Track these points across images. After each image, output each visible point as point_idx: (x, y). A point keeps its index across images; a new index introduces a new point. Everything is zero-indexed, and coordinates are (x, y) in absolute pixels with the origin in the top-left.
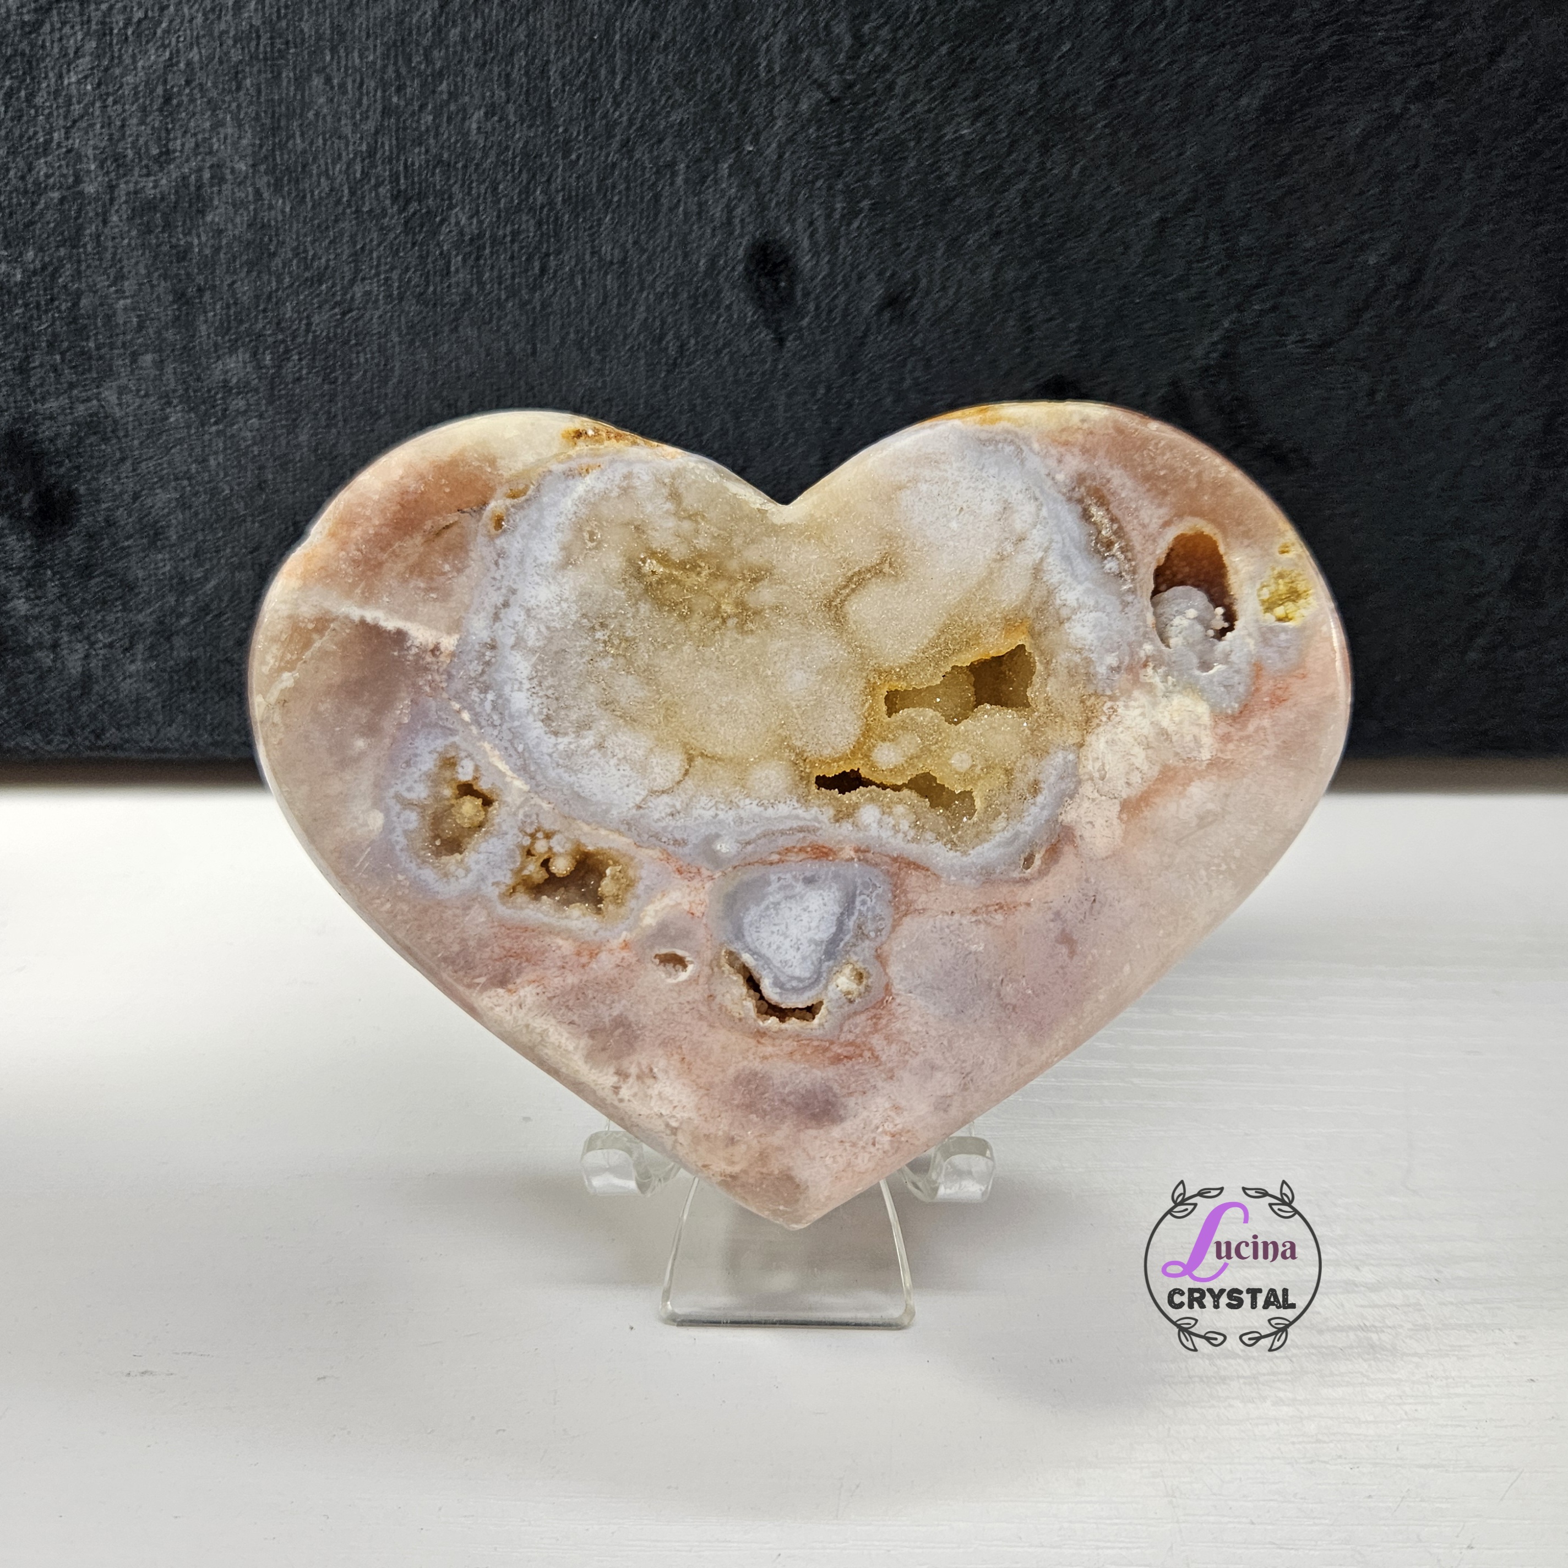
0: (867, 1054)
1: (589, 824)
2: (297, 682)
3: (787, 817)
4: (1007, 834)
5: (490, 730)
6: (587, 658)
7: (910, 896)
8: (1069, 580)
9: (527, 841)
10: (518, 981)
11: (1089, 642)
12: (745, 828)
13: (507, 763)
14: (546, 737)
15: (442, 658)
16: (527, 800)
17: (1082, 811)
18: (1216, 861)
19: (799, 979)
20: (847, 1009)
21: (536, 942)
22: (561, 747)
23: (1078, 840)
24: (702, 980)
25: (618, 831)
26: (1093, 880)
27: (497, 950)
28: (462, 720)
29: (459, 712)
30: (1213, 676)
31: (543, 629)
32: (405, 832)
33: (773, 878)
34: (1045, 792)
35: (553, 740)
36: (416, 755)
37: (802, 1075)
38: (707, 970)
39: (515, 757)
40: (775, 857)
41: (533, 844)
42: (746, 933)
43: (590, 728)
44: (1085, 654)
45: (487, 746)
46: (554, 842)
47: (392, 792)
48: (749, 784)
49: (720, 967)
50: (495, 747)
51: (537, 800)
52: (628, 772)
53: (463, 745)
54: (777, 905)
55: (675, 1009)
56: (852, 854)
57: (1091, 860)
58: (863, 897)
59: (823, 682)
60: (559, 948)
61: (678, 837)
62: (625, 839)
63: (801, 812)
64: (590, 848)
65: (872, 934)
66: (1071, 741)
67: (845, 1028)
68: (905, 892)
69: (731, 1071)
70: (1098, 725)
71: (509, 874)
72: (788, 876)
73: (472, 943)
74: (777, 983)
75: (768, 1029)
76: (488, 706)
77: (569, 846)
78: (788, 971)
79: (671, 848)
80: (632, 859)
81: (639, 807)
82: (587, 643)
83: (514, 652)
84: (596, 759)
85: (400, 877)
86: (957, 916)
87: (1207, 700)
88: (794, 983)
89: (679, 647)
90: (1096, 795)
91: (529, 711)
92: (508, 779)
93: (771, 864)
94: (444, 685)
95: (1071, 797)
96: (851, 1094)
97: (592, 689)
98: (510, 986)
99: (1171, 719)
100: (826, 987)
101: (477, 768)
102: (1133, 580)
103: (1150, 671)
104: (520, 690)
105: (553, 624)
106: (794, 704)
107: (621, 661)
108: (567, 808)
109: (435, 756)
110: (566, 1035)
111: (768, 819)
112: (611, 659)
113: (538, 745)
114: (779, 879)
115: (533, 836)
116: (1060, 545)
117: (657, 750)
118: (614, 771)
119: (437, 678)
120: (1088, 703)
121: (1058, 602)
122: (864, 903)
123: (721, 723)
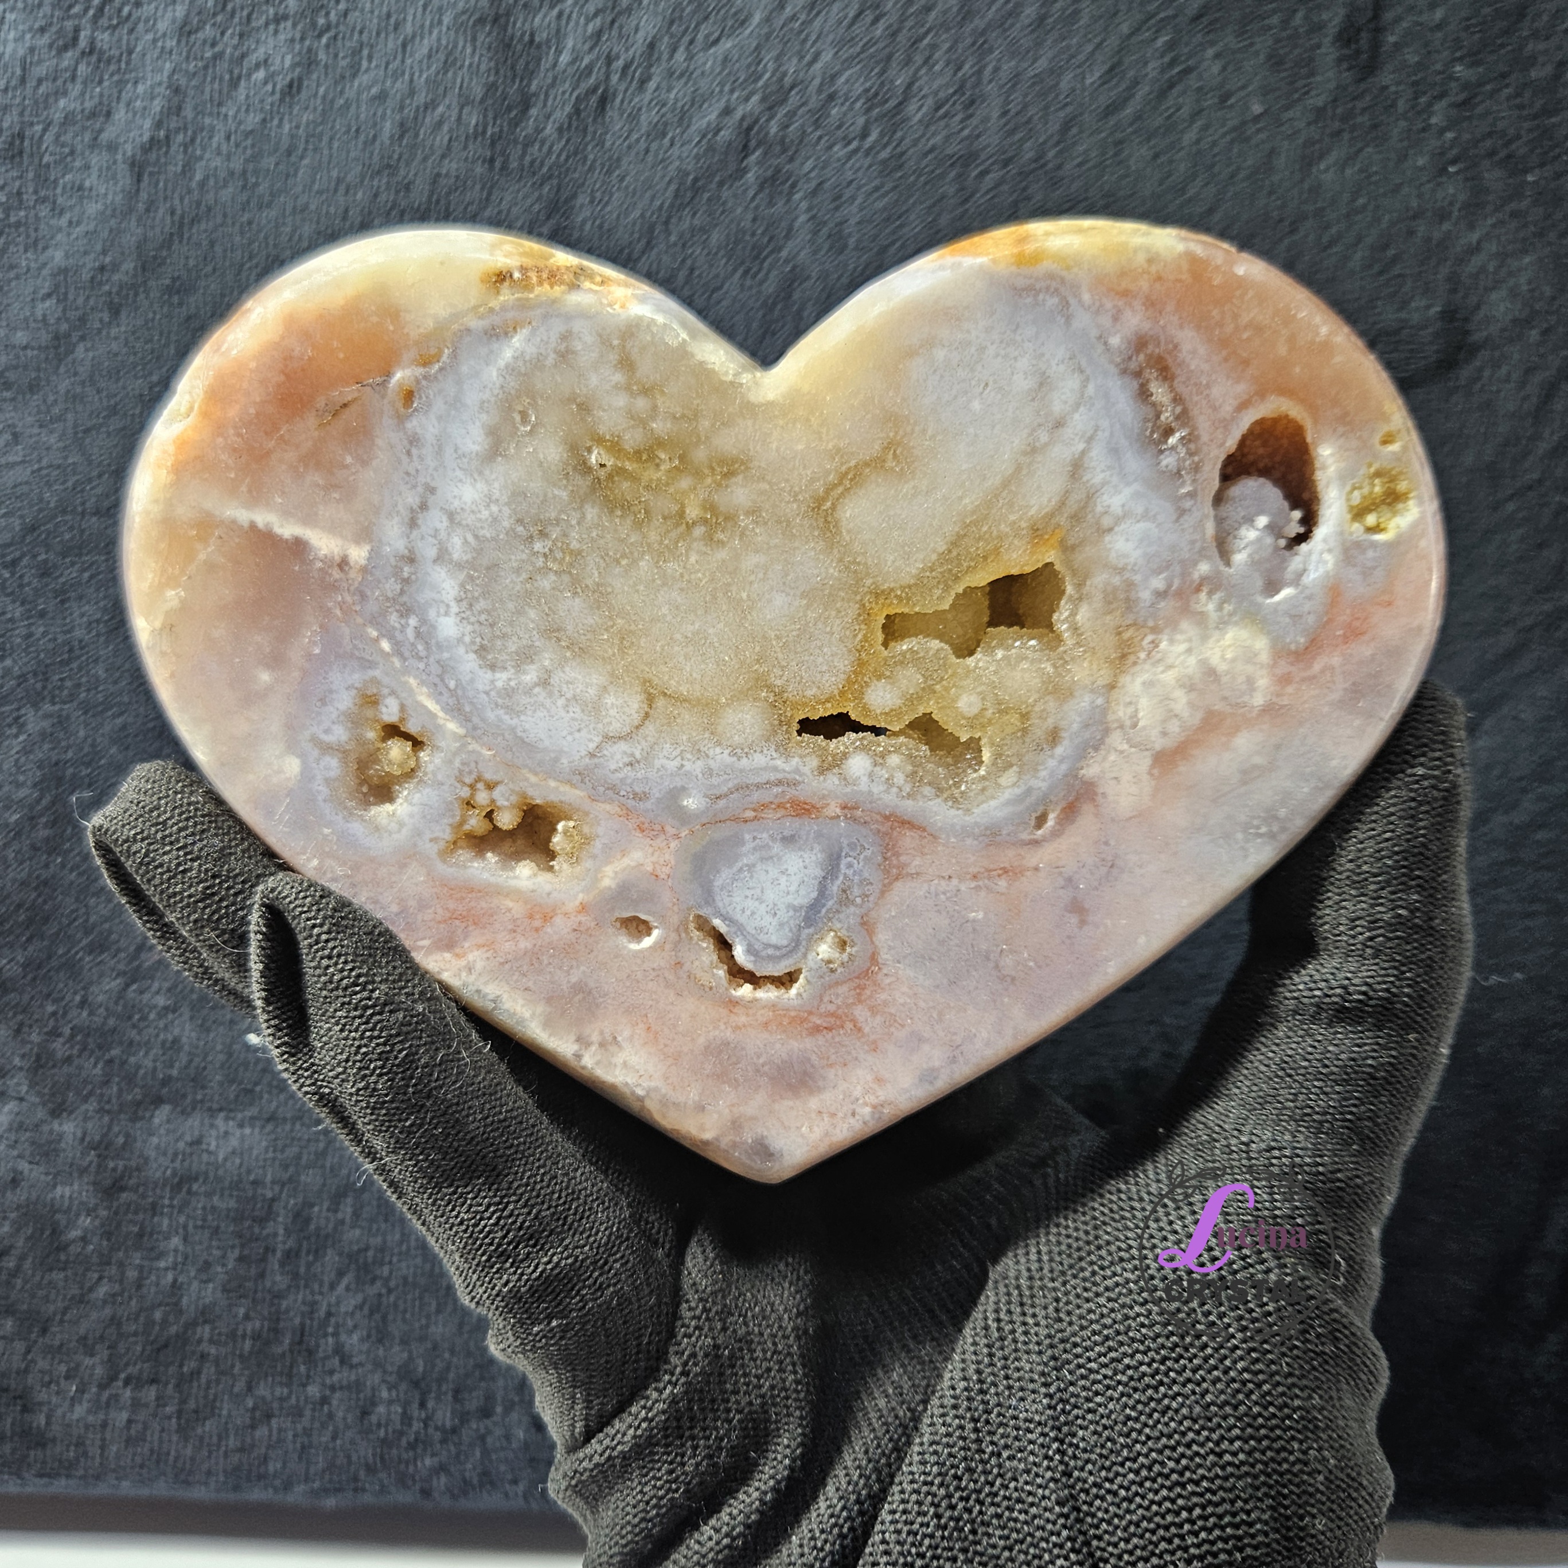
0: (849, 1025)
1: (536, 774)
2: (183, 601)
3: (765, 769)
4: (1017, 791)
5: (412, 662)
6: (524, 576)
7: (903, 858)
8: (1115, 480)
9: (465, 792)
10: (467, 945)
11: (1132, 560)
12: (715, 781)
13: (438, 702)
14: (481, 673)
15: (352, 574)
16: (464, 745)
17: (1107, 765)
18: (1255, 822)
19: (777, 947)
20: (828, 979)
21: (483, 904)
22: (499, 684)
23: (1099, 798)
24: (667, 947)
25: (569, 782)
26: (1112, 843)
27: (440, 911)
28: (382, 651)
29: (377, 640)
30: (1279, 603)
31: (470, 538)
32: (327, 781)
33: (747, 837)
34: (1066, 742)
35: (489, 675)
36: (331, 691)
37: (778, 1046)
38: (674, 936)
39: (446, 695)
40: (750, 814)
41: (472, 795)
42: (718, 898)
43: (532, 662)
44: (1127, 575)
45: (412, 681)
46: (496, 794)
47: (307, 734)
48: (720, 729)
49: (686, 930)
50: (422, 683)
51: (474, 746)
52: (579, 715)
53: (386, 680)
54: (751, 867)
55: (640, 975)
56: (838, 811)
57: (1113, 820)
58: (849, 859)
59: (808, 606)
60: (509, 910)
61: (637, 789)
62: (578, 792)
63: (779, 763)
64: (538, 801)
65: (858, 900)
66: (1101, 682)
67: (826, 999)
68: (897, 855)
69: (701, 1040)
70: (1135, 663)
71: (448, 830)
72: (765, 835)
73: (412, 903)
74: (750, 950)
75: (742, 998)
76: (410, 633)
77: (514, 799)
78: (763, 938)
79: (631, 803)
80: (587, 814)
81: (592, 755)
82: (524, 556)
83: (438, 568)
84: (541, 698)
85: (326, 831)
86: (955, 881)
87: (1269, 633)
88: (770, 951)
89: (634, 562)
90: (1126, 747)
91: (460, 640)
92: (441, 722)
93: (746, 821)
94: (358, 608)
95: (1096, 749)
96: (831, 1066)
97: (532, 614)
98: (458, 950)
99: (1223, 657)
100: (805, 956)
101: (403, 708)
102: (1194, 481)
103: (1203, 596)
104: (447, 614)
105: (482, 533)
106: (773, 635)
107: (566, 578)
108: (509, 755)
109: (354, 692)
110: (521, 1002)
111: (742, 771)
112: (553, 577)
113: (472, 681)
114: (754, 838)
115: (472, 786)
116: (1107, 434)
117: (611, 688)
118: (563, 714)
119: (349, 599)
120: (1126, 636)
121: (1099, 509)
122: (850, 866)
123: (687, 657)
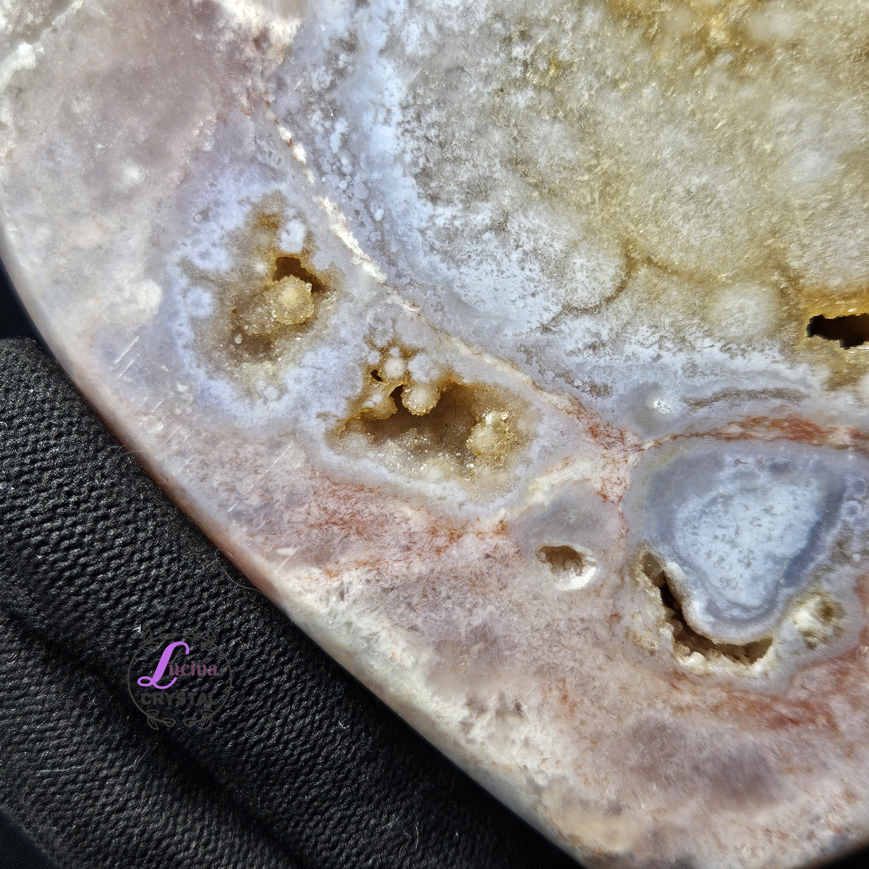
0: (822, 720)
1: (469, 345)
2: (41, 60)
3: (762, 373)
5: (333, 180)
6: (495, 86)
9: (374, 358)
10: (343, 560)
12: (698, 381)
13: (355, 236)
14: (419, 204)
15: (271, 55)
16: (381, 296)
19: (745, 608)
20: (806, 656)
21: (374, 509)
22: (440, 222)
24: (605, 592)
25: (513, 363)
27: (315, 511)
28: (294, 158)
29: (290, 144)
31: (432, 29)
32: (194, 321)
33: (728, 459)
35: (429, 209)
36: (217, 204)
37: (727, 738)
38: (615, 579)
39: (369, 227)
40: (735, 430)
41: (382, 362)
42: (678, 535)
43: (486, 199)
45: (328, 204)
46: (414, 365)
47: (176, 256)
48: (713, 314)
49: (632, 575)
50: (340, 207)
51: (395, 298)
52: (536, 275)
53: (293, 198)
54: (727, 499)
55: (563, 625)
56: (847, 439)
58: (853, 503)
59: (845, 174)
60: (407, 520)
61: (598, 380)
62: (519, 375)
63: (782, 368)
64: (467, 381)
65: (857, 557)
67: (797, 682)
69: (630, 721)
71: (343, 405)
72: (751, 460)
73: (280, 497)
74: (710, 607)
75: (691, 671)
76: (335, 141)
77: (435, 374)
78: (730, 594)
79: (586, 397)
80: (527, 405)
81: (546, 329)
82: (498, 61)
83: (384, 61)
84: (491, 247)
85: (181, 388)
88: (736, 612)
89: (637, 88)
91: (398, 158)
92: (356, 261)
93: (729, 438)
94: (271, 98)
96: (791, 770)
97: (497, 136)
98: (330, 566)
100: (779, 622)
101: (309, 237)
104: (386, 122)
105: (448, 24)
106: (796, 202)
107: (547, 97)
108: (438, 317)
109: (248, 208)
110: (403, 644)
111: (734, 372)
112: (531, 93)
113: (406, 213)
114: (738, 462)
115: (384, 352)
117: (584, 246)
118: (516, 269)
119: (261, 85)
122: (852, 512)
123: (686, 218)
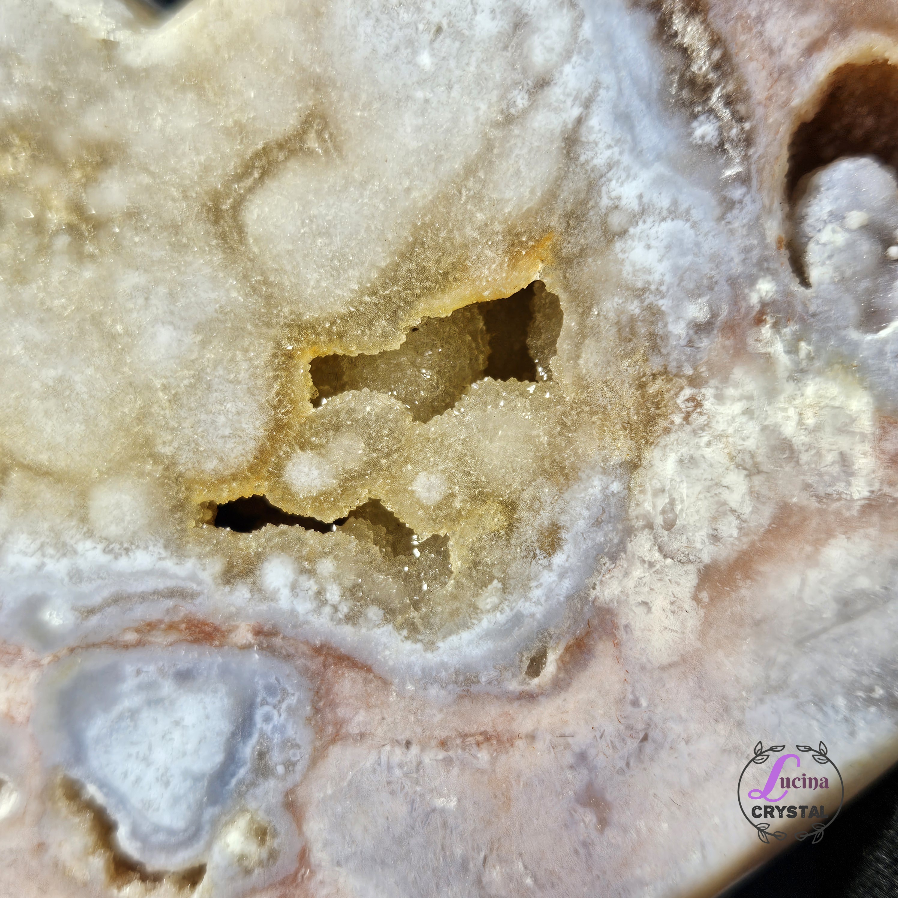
3: (150, 573)
4: (500, 618)
7: (341, 712)
8: (626, 159)
11: (657, 277)
12: (85, 587)
17: (630, 583)
19: (171, 832)
20: (241, 883)
23: (621, 634)
24: (28, 819)
26: (644, 703)
30: (885, 342)
33: (128, 669)
34: (568, 547)
38: (35, 805)
40: (131, 637)
42: (90, 755)
44: (650, 299)
48: (92, 514)
49: (53, 800)
54: (134, 713)
56: (250, 637)
57: (643, 668)
58: (267, 708)
59: (204, 344)
63: (170, 565)
65: (280, 769)
66: (616, 458)
68: (333, 705)
70: (667, 431)
72: (152, 668)
74: (135, 833)
78: (152, 816)
86: (415, 750)
87: (870, 388)
88: (162, 837)
90: (657, 556)
93: (126, 646)
95: (614, 558)
99: (800, 423)
100: (209, 846)
102: (746, 158)
103: (766, 331)
106: (158, 383)
111: (120, 575)
114: (138, 672)
116: (612, 93)
120: (652, 389)
121: (605, 202)
122: (267, 719)
123: (47, 413)
